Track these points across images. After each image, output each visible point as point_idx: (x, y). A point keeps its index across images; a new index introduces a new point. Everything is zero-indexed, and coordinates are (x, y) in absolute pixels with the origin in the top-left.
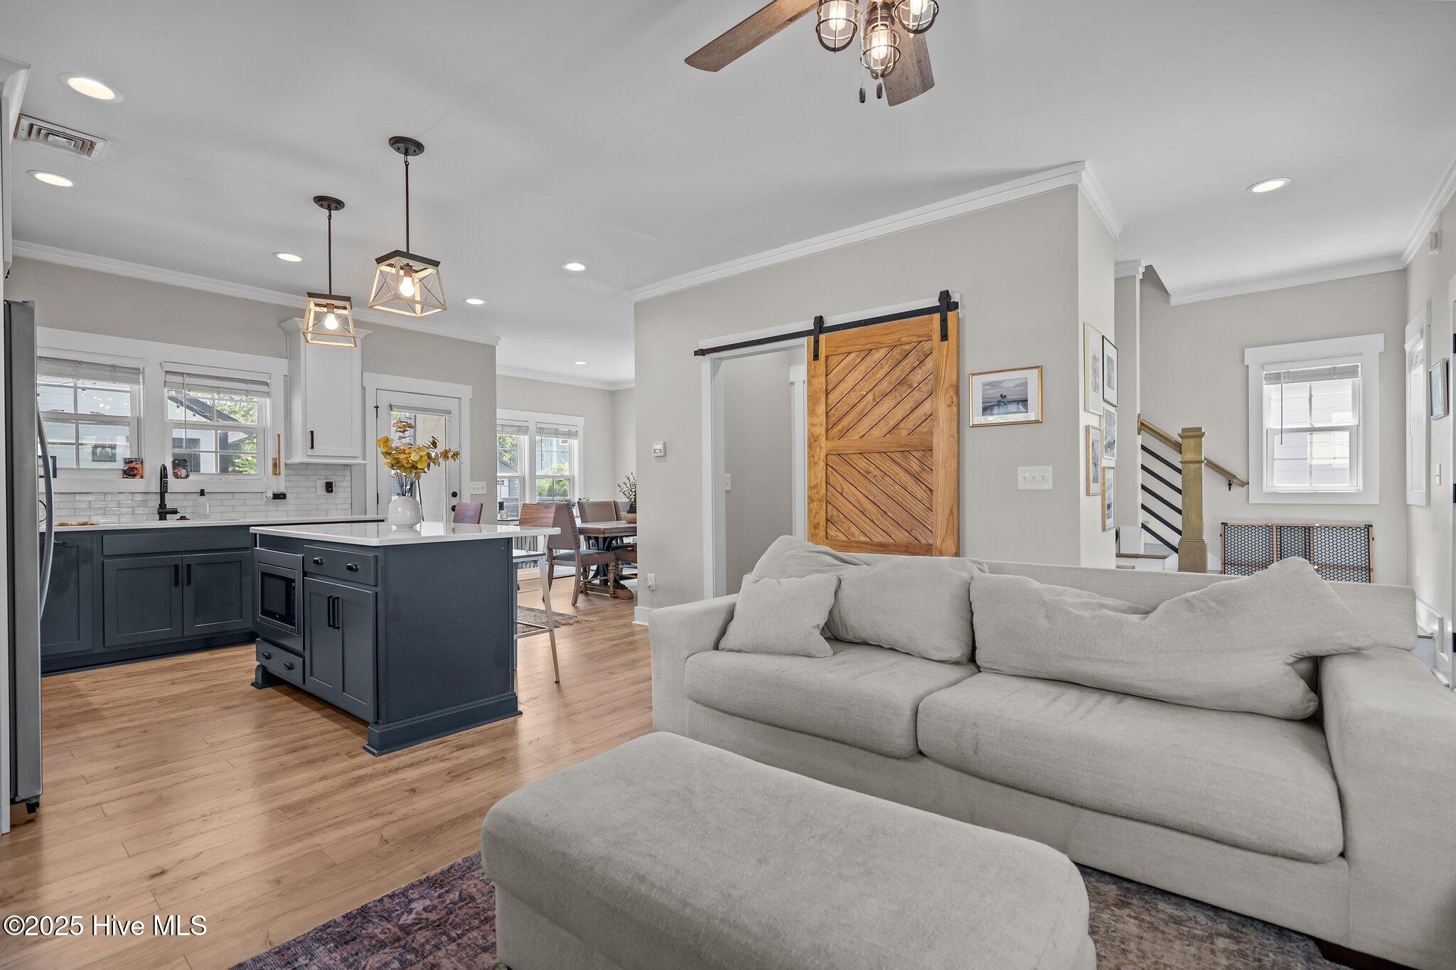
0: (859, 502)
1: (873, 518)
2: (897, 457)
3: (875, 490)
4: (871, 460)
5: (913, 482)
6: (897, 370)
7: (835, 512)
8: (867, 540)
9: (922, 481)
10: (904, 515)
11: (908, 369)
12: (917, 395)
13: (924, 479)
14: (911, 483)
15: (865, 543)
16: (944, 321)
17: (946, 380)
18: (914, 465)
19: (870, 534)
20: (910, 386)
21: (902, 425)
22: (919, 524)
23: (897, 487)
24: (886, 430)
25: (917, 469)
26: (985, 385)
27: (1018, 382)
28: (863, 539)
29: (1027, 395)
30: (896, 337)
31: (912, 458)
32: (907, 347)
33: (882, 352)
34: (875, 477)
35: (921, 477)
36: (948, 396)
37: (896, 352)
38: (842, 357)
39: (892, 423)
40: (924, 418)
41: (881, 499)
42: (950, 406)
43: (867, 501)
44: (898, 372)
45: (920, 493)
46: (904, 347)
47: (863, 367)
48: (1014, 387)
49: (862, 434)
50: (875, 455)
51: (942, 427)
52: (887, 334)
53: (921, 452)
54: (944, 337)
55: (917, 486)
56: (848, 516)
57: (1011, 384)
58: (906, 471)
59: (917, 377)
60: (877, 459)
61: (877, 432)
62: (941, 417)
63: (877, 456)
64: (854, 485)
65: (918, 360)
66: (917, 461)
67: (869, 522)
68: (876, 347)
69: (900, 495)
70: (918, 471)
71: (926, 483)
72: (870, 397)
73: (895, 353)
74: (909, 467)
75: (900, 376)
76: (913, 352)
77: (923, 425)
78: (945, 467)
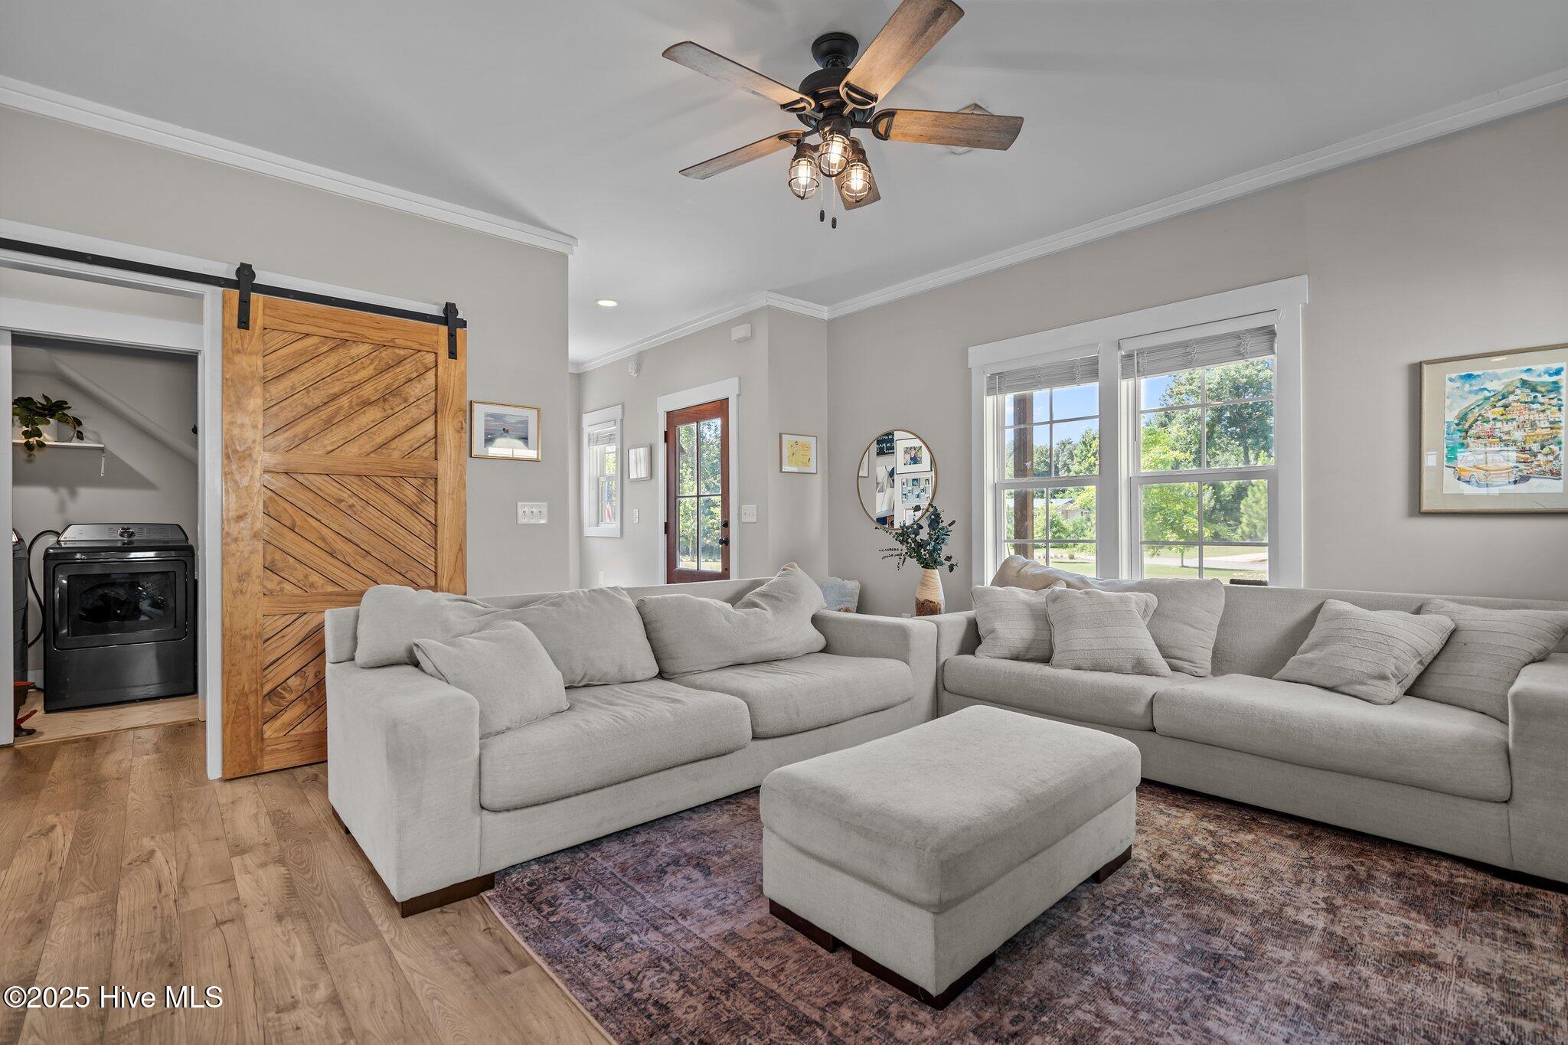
0: (324, 539)
1: (349, 560)
2: (387, 483)
3: (352, 525)
4: (344, 484)
5: (409, 514)
6: (386, 376)
7: (278, 555)
8: (337, 589)
9: (421, 513)
10: (396, 554)
11: (402, 379)
12: (414, 413)
13: (424, 512)
14: (406, 516)
15: (338, 594)
16: (452, 336)
17: (454, 403)
18: (410, 493)
19: (343, 582)
20: (406, 401)
21: (393, 445)
22: (416, 564)
23: (385, 520)
24: (368, 448)
25: (415, 499)
26: (487, 415)
27: (519, 419)
28: (330, 588)
29: (527, 433)
30: (390, 336)
31: (407, 485)
32: (402, 352)
33: (363, 349)
34: (351, 506)
35: (418, 508)
36: (456, 420)
37: (385, 354)
38: (294, 337)
39: (379, 440)
40: (424, 440)
41: (361, 536)
42: (459, 432)
43: (338, 539)
44: (387, 378)
45: (417, 526)
46: (397, 350)
47: (332, 360)
48: (517, 423)
49: (330, 448)
50: (353, 479)
51: (449, 453)
52: (374, 328)
53: (420, 480)
54: (453, 354)
55: (415, 520)
56: (300, 558)
57: (513, 420)
58: (400, 501)
59: (415, 390)
60: (354, 484)
61: (353, 450)
62: (448, 442)
63: (355, 480)
64: (316, 515)
65: (416, 371)
66: (414, 491)
67: (343, 566)
68: (355, 339)
69: (391, 529)
70: (415, 501)
71: (426, 516)
72: (344, 401)
73: (383, 354)
74: (403, 497)
75: (390, 385)
76: (408, 360)
77: (423, 448)
78: (453, 498)
